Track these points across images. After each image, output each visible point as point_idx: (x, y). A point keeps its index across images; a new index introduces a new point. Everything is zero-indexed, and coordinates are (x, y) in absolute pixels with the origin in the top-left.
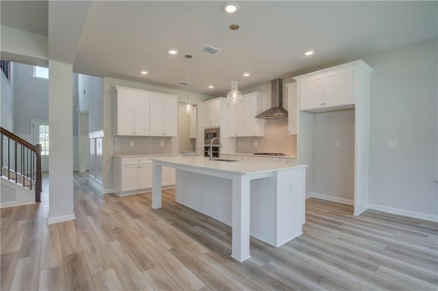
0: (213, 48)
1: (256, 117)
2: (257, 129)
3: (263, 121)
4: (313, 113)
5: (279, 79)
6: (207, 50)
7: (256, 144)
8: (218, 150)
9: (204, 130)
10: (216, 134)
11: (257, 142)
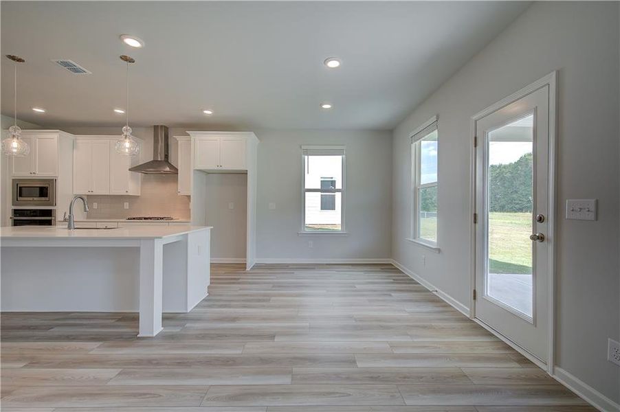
0: (78, 66)
1: (130, 170)
2: (131, 185)
3: (140, 175)
4: (207, 173)
5: (165, 127)
6: (66, 64)
7: (126, 205)
8: (51, 216)
9: (13, 180)
10: (46, 188)
11: (128, 204)
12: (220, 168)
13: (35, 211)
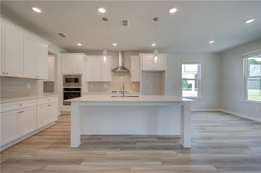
1: (112, 71)
2: (110, 77)
7: (105, 86)
8: (80, 91)
9: (63, 75)
10: (78, 79)
11: (106, 85)
12: (154, 70)
13: (73, 89)
